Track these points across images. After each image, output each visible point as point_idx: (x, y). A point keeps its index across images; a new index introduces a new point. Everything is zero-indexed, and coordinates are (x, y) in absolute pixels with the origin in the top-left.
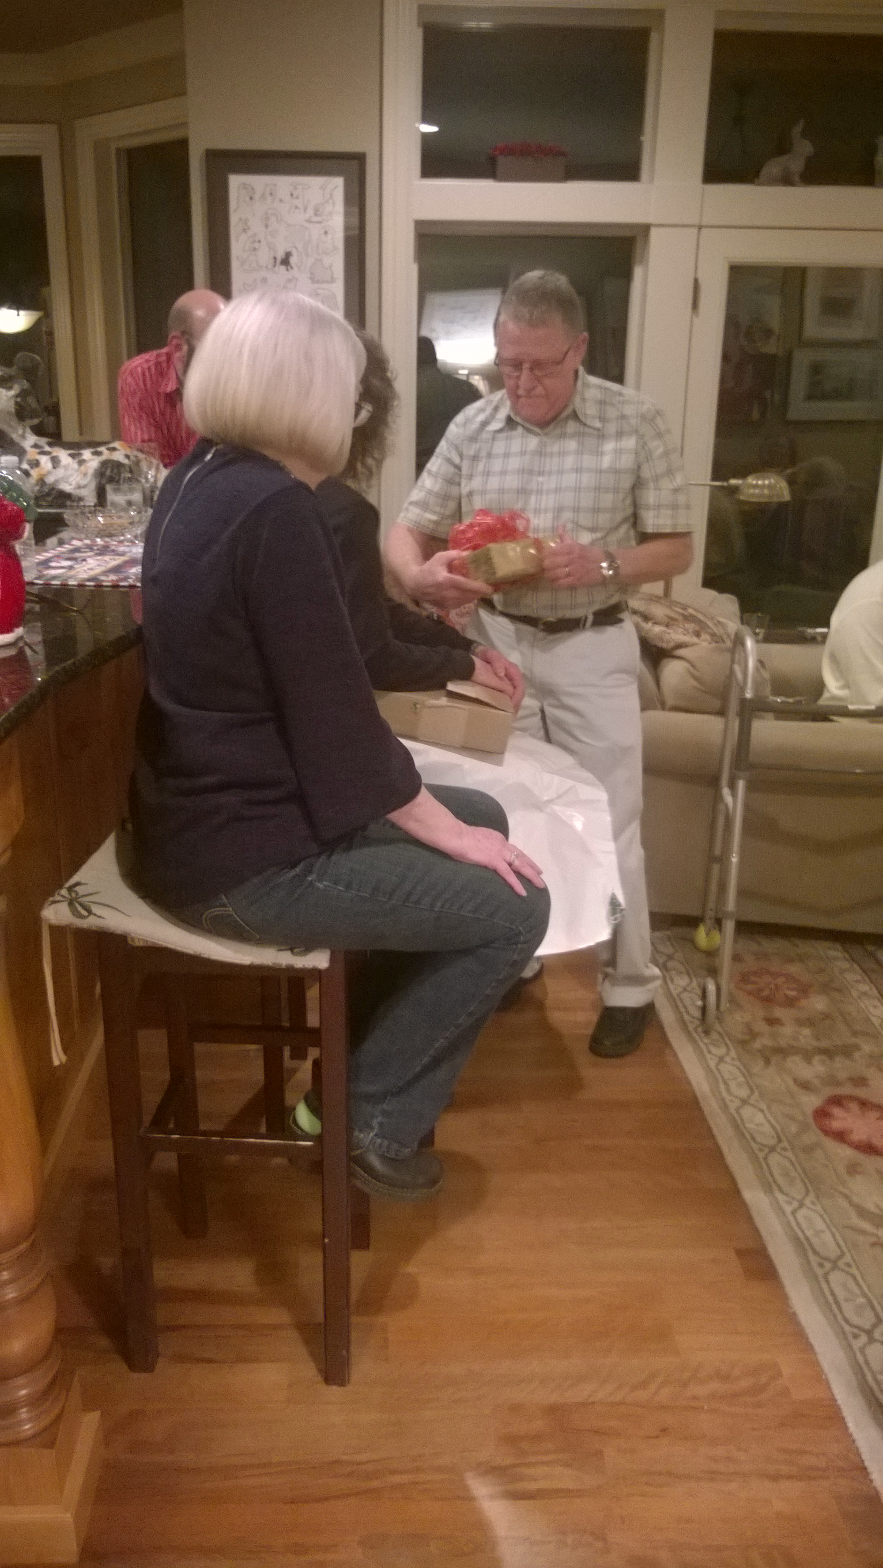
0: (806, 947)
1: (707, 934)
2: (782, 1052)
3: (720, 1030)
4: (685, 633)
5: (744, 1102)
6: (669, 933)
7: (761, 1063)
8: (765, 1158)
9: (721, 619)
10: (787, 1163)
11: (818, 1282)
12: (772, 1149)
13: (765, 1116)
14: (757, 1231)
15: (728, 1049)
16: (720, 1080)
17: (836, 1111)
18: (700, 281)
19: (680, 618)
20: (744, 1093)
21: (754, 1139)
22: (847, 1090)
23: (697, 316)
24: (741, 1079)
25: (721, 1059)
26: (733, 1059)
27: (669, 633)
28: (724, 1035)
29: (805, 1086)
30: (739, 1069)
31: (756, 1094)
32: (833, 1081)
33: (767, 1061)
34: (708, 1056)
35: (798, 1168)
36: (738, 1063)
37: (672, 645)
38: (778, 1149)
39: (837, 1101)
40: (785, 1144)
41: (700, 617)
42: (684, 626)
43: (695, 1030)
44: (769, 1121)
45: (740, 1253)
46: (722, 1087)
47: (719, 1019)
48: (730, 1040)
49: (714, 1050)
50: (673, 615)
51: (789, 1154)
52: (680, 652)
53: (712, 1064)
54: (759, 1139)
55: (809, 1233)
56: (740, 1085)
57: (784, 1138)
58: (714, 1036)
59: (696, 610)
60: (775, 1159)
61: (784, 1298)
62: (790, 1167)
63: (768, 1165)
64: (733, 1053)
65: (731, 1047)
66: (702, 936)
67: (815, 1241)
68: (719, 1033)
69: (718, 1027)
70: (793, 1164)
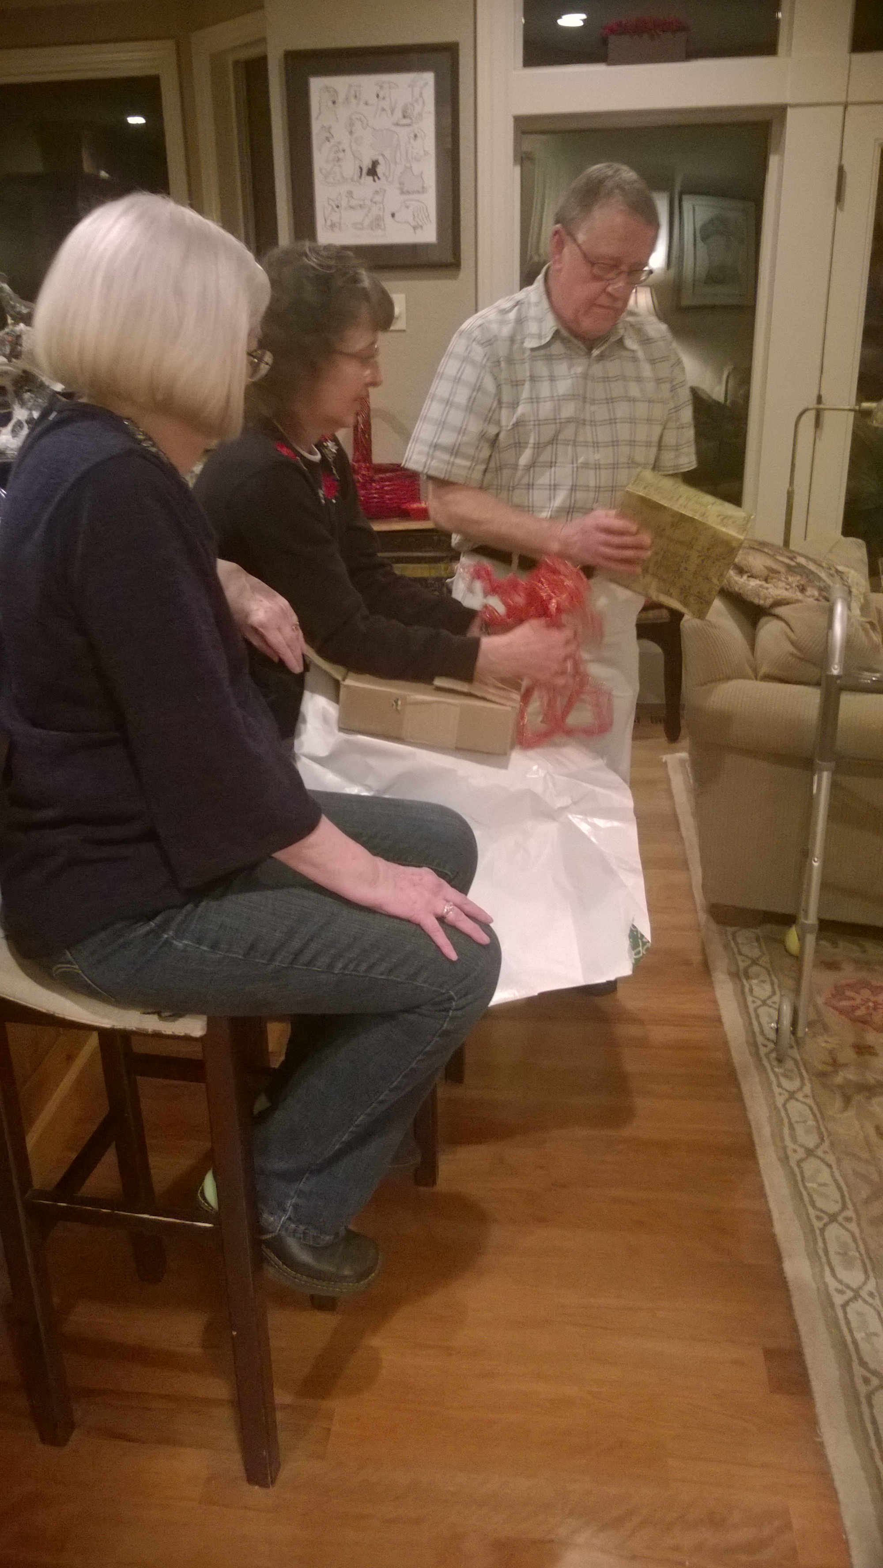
1: (797, 936)
2: (868, 1090)
3: (796, 1057)
4: (788, 587)
5: (810, 1152)
6: (758, 931)
7: (838, 1103)
8: (822, 1230)
9: (840, 568)
10: (846, 1237)
11: (858, 1403)
12: (833, 1218)
13: (832, 1175)
14: (794, 1328)
15: (803, 1084)
16: (786, 1121)
18: (846, 168)
19: (782, 569)
20: (811, 1141)
21: (813, 1204)
23: (842, 209)
24: (811, 1122)
25: (792, 1095)
26: (806, 1096)
27: (767, 589)
28: (801, 1063)
30: (811, 1109)
31: (827, 1144)
33: (847, 1101)
34: (777, 1090)
35: (862, 1247)
36: (810, 1101)
37: (769, 602)
38: (840, 1219)
40: (850, 1213)
41: (812, 567)
42: (787, 579)
43: (767, 1055)
44: (835, 1181)
45: (769, 1354)
46: (786, 1131)
47: (799, 1043)
48: (807, 1071)
49: (784, 1082)
50: (775, 566)
51: (853, 1227)
52: (780, 611)
53: (780, 1101)
54: (820, 1203)
55: (859, 1336)
56: (808, 1132)
57: (850, 1206)
58: (790, 1064)
60: (833, 1231)
61: (813, 1422)
62: (853, 1245)
63: (824, 1239)
64: (807, 1089)
65: (807, 1081)
66: (792, 938)
67: (864, 1346)
68: (795, 1060)
69: (795, 1053)
70: (855, 1240)
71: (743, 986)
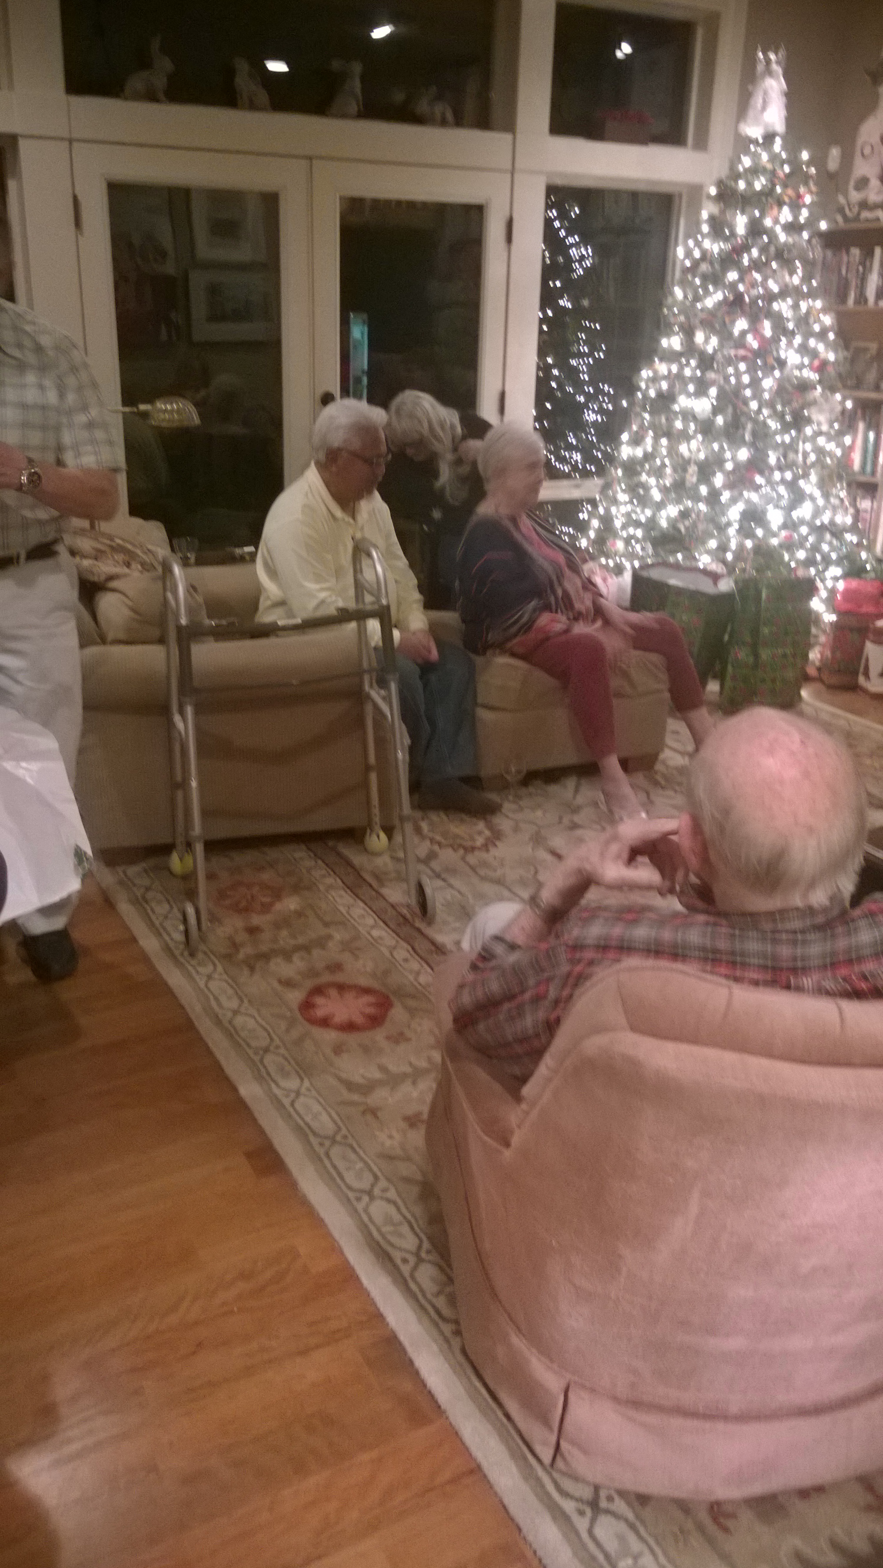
0: (273, 854)
1: (181, 859)
2: (265, 957)
3: (205, 949)
4: (115, 564)
5: (236, 1012)
6: (144, 865)
7: (246, 971)
8: (261, 1061)
10: (281, 1060)
11: (321, 1160)
12: (266, 1050)
13: (257, 1022)
14: (262, 1132)
15: (215, 965)
16: (211, 997)
17: (319, 1000)
18: (79, 198)
19: (107, 549)
20: (234, 1004)
21: (248, 1045)
22: (326, 978)
23: (82, 234)
24: (230, 991)
25: (210, 977)
26: (221, 974)
27: (98, 566)
28: (209, 953)
29: (288, 983)
30: (226, 981)
31: (246, 1001)
32: (312, 973)
33: (252, 969)
34: (197, 978)
35: (292, 1062)
36: (225, 977)
37: (103, 578)
38: (272, 1048)
39: (318, 990)
40: (277, 1043)
41: (129, 547)
42: (112, 557)
43: (182, 954)
44: (260, 1025)
45: (249, 1155)
46: (213, 1003)
47: (203, 939)
48: (215, 957)
49: (200, 969)
50: (99, 546)
51: (282, 1051)
52: (114, 584)
53: (202, 984)
54: (254, 1044)
55: (308, 1119)
56: (229, 998)
57: (275, 1037)
58: (200, 956)
59: (123, 540)
60: (269, 1059)
61: (293, 1185)
62: (286, 1063)
63: (265, 1067)
64: (220, 968)
65: (217, 962)
66: (176, 862)
67: (315, 1125)
68: (205, 953)
69: (202, 947)
70: (286, 1059)
71: (145, 910)
